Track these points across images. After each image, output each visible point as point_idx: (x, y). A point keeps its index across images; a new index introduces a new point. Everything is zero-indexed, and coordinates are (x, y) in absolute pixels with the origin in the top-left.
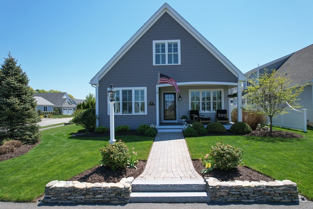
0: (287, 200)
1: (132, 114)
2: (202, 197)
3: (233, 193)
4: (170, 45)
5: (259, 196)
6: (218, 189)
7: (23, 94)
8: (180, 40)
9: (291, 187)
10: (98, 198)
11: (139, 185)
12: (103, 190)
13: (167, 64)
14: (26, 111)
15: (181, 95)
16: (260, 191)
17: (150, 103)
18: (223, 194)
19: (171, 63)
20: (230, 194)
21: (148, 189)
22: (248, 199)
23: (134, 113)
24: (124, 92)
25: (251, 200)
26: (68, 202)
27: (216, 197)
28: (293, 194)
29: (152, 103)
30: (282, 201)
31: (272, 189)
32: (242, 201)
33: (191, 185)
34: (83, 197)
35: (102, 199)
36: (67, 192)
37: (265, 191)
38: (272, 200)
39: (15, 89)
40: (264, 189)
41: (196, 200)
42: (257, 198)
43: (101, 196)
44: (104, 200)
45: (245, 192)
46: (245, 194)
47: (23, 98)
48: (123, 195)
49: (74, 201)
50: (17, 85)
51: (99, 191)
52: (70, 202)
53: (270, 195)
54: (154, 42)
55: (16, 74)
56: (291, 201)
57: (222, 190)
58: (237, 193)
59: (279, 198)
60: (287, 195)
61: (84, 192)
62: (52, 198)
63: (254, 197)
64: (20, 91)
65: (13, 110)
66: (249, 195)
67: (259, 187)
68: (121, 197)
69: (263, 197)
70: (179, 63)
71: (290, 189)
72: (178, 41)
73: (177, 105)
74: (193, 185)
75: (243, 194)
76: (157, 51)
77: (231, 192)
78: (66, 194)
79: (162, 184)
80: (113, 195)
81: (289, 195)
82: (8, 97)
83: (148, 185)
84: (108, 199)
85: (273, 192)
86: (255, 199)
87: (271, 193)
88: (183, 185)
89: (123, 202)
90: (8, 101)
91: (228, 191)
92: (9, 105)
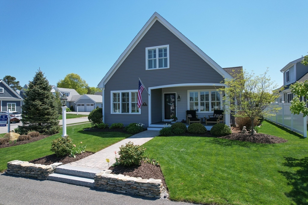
0: (150, 196)
1: (129, 113)
2: (89, 183)
3: (110, 183)
4: (160, 50)
5: (129, 189)
6: (100, 178)
7: (45, 98)
8: (169, 45)
9: (154, 185)
10: (31, 174)
11: (60, 168)
12: (34, 169)
13: (157, 68)
14: (45, 110)
15: (180, 96)
16: (129, 185)
17: (144, 104)
18: (103, 183)
19: (162, 67)
20: (108, 184)
21: (64, 172)
22: (121, 190)
23: (130, 113)
24: (123, 94)
25: (122, 191)
26: (17, 174)
27: (98, 185)
28: (154, 192)
29: (145, 104)
30: (147, 196)
31: (138, 185)
32: (116, 191)
33: (90, 173)
34: (25, 173)
35: (33, 175)
36: (17, 168)
37: (133, 185)
38: (138, 194)
39: (39, 94)
40: (132, 184)
41: (85, 184)
42: (127, 190)
43: (33, 173)
44: (34, 176)
45: (119, 184)
46: (118, 186)
47: (45, 101)
48: (44, 174)
49: (20, 174)
50: (41, 91)
51: (33, 170)
52: (19, 175)
53: (137, 189)
54: (147, 49)
55: (41, 84)
56: (153, 197)
57: (102, 180)
58: (113, 184)
59: (144, 193)
60: (150, 191)
61: (25, 169)
62: (11, 171)
63: (125, 189)
64: (43, 96)
65: (37, 109)
66: (121, 187)
67: (129, 181)
68: (43, 175)
69: (132, 190)
70: (168, 67)
71: (152, 187)
72: (167, 46)
73: (176, 105)
74: (91, 173)
75: (117, 185)
76: (150, 56)
77: (108, 183)
78: (16, 169)
79: (72, 170)
80: (39, 173)
81: (152, 191)
82: (34, 100)
83: (64, 169)
84: (36, 176)
85: (139, 188)
86: (126, 191)
87: (138, 187)
88: (85, 172)
89: (44, 179)
90: (33, 103)
91: (106, 181)
92: (34, 106)
